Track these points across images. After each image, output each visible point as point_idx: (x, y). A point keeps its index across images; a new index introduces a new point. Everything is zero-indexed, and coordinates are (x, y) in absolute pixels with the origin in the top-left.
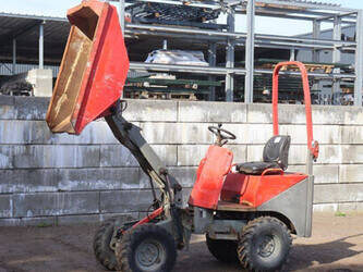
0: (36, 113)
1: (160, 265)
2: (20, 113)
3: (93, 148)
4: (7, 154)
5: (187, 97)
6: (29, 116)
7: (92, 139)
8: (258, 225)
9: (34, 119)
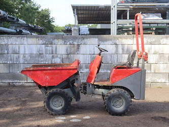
0: (71, 42)
1: (61, 107)
2: (65, 42)
3: (95, 55)
4: (60, 58)
5: (151, 33)
6: (68, 43)
7: (94, 52)
8: (112, 92)
9: (70, 44)
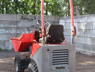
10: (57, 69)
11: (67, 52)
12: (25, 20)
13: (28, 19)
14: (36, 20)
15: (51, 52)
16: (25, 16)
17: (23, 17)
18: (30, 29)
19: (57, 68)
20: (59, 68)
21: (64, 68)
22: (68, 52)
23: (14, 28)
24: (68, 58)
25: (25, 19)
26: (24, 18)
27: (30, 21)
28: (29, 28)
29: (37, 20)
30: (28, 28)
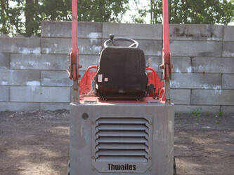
10: (113, 171)
11: (144, 125)
12: (185, 38)
13: (191, 36)
14: (213, 39)
15: (92, 123)
16: (185, 28)
17: (177, 30)
18: (197, 60)
19: (112, 167)
20: (118, 168)
21: (135, 169)
22: (147, 124)
23: (154, 59)
24: (146, 142)
25: (182, 35)
26: (181, 32)
27: (199, 41)
28: (193, 59)
29: (216, 36)
30: (191, 57)
